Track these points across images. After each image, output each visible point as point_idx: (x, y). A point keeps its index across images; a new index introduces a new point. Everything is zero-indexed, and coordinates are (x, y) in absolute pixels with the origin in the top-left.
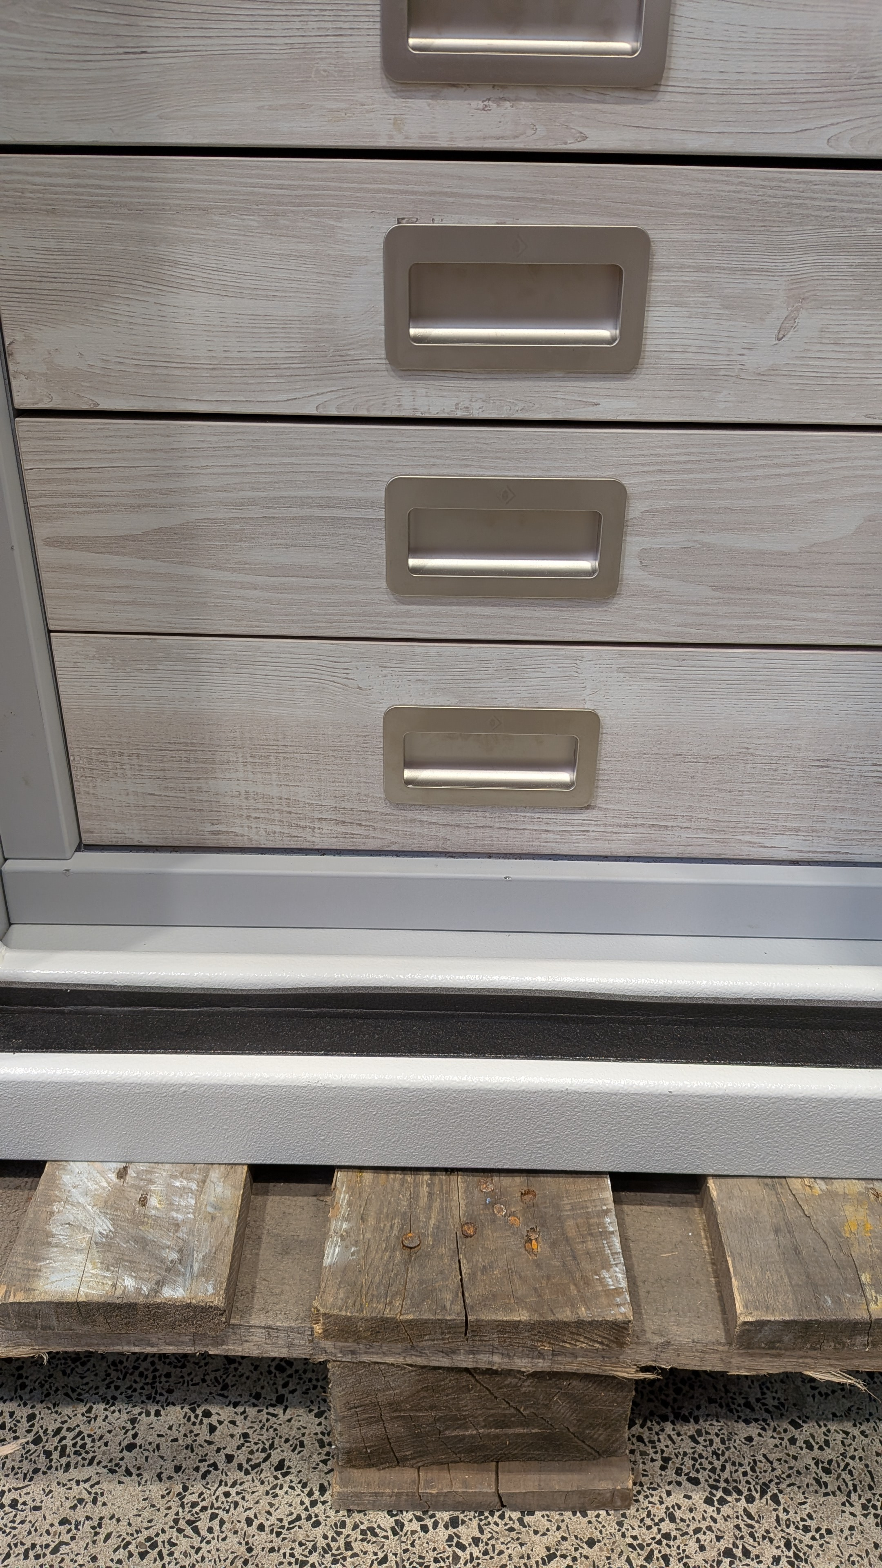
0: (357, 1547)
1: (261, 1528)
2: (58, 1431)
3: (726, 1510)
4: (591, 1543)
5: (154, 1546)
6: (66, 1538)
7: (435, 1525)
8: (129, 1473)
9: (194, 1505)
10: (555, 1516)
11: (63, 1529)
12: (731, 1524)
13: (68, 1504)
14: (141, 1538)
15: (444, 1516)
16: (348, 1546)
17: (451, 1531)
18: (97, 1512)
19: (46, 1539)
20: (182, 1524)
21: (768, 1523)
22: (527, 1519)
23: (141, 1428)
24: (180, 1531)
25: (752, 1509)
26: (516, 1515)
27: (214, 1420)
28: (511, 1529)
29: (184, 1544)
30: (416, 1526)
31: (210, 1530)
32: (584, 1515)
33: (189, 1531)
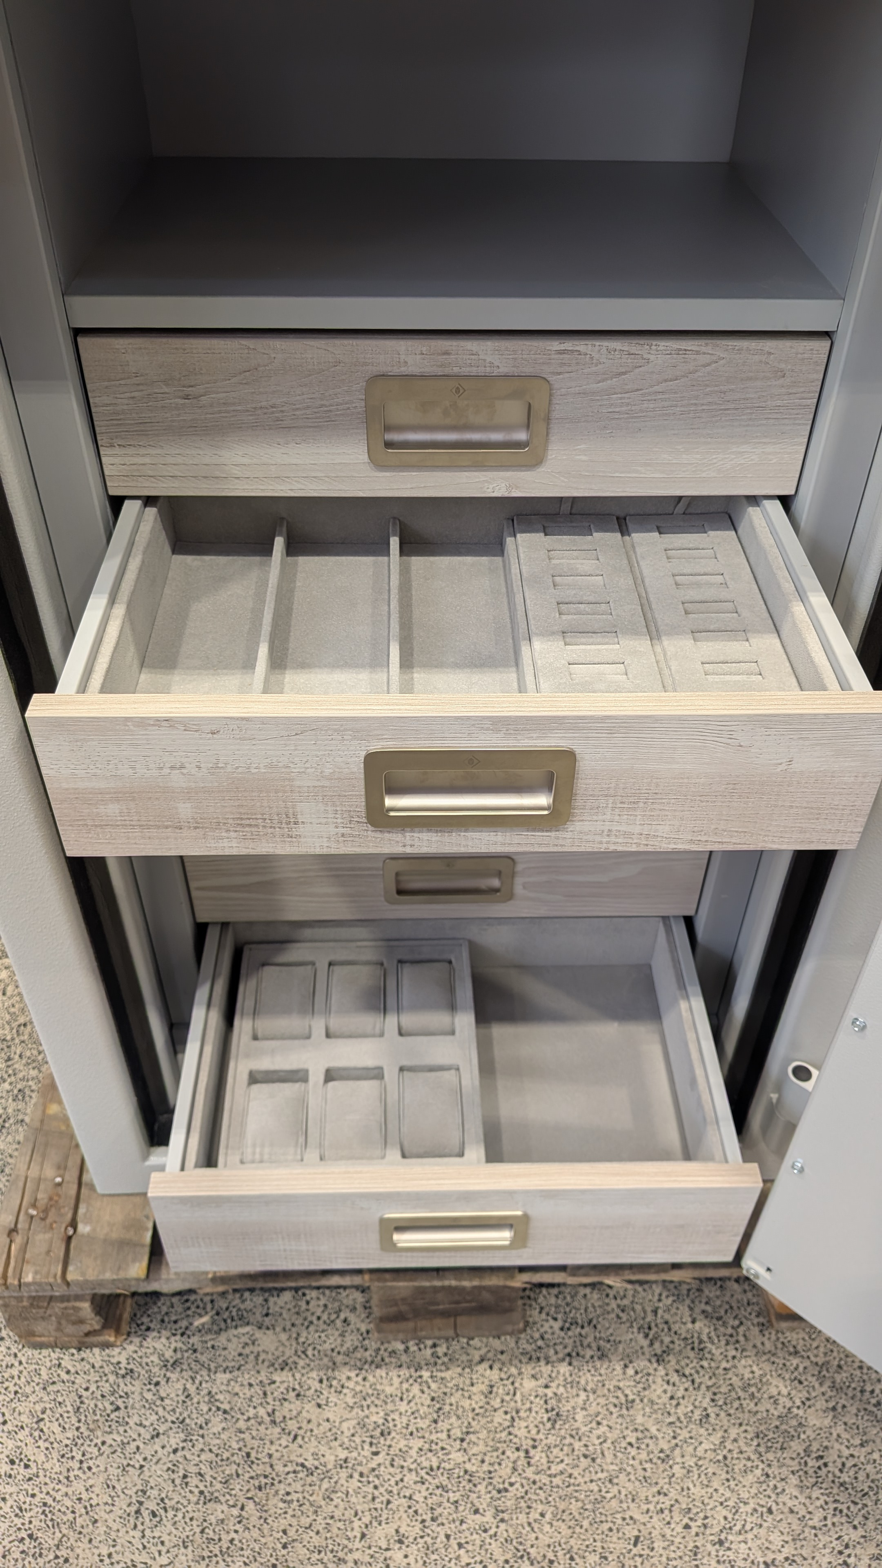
0: (387, 1360)
1: (339, 1353)
2: (227, 1309)
3: (570, 1333)
4: (502, 1353)
5: (287, 1364)
6: (243, 1362)
7: (425, 1347)
8: (268, 1328)
9: (304, 1343)
10: (484, 1340)
11: (240, 1358)
12: (572, 1340)
13: (240, 1346)
14: (280, 1360)
15: (429, 1343)
16: (383, 1360)
17: (433, 1350)
18: (256, 1349)
19: (233, 1364)
20: (299, 1353)
21: (590, 1339)
22: (471, 1342)
23: (271, 1304)
24: (299, 1356)
25: (583, 1332)
26: (465, 1340)
27: (308, 1298)
28: (463, 1348)
29: (301, 1363)
30: (416, 1348)
31: (314, 1355)
32: (499, 1338)
33: (303, 1356)
